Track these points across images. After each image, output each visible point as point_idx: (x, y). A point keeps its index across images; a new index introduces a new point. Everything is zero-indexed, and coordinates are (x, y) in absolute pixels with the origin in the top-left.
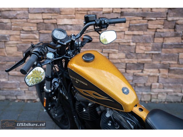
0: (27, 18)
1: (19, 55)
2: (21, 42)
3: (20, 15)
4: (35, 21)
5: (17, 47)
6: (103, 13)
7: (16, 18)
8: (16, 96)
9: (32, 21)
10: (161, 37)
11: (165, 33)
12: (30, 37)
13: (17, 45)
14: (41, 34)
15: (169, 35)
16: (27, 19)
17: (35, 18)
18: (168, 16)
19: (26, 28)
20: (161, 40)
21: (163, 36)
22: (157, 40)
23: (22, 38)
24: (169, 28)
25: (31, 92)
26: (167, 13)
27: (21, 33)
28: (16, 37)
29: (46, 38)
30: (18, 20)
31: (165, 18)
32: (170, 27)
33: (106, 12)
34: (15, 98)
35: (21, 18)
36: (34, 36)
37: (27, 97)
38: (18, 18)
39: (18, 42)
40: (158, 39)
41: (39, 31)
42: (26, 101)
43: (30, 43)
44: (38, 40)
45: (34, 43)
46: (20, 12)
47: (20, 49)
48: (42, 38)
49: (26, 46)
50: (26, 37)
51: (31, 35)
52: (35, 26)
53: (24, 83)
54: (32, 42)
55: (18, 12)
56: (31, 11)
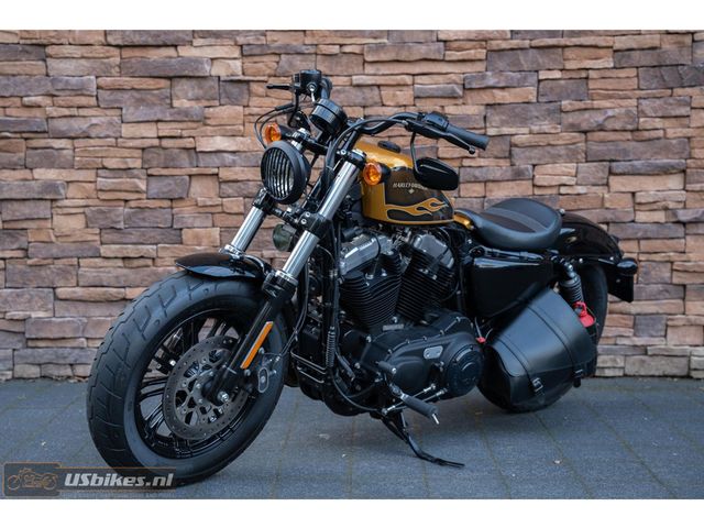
0: (118, 134)
1: (90, 238)
2: (96, 202)
3: (98, 127)
4: (138, 143)
5: (86, 216)
7: (89, 137)
8: (71, 365)
9: (131, 144)
10: (476, 181)
11: (484, 169)
12: (123, 187)
13: (86, 209)
14: (150, 178)
15: (498, 174)
16: (116, 138)
17: (138, 134)
18: (488, 125)
19: (111, 163)
20: (478, 189)
21: (481, 179)
22: (467, 189)
23: (101, 190)
24: (497, 158)
26: (485, 117)
27: (97, 176)
28: (84, 187)
29: (165, 190)
30: (92, 141)
31: (483, 131)
32: (495, 153)
34: (69, 372)
35: (102, 135)
36: (134, 183)
38: (93, 135)
39: (90, 202)
40: (469, 185)
41: (147, 169)
43: (122, 203)
44: (144, 196)
45: (133, 204)
46: (98, 119)
47: (92, 223)
48: (156, 191)
49: (110, 212)
50: (112, 187)
51: (125, 182)
52: (136, 155)
53: (98, 324)
54: (126, 201)
55: (94, 121)
56: (128, 117)
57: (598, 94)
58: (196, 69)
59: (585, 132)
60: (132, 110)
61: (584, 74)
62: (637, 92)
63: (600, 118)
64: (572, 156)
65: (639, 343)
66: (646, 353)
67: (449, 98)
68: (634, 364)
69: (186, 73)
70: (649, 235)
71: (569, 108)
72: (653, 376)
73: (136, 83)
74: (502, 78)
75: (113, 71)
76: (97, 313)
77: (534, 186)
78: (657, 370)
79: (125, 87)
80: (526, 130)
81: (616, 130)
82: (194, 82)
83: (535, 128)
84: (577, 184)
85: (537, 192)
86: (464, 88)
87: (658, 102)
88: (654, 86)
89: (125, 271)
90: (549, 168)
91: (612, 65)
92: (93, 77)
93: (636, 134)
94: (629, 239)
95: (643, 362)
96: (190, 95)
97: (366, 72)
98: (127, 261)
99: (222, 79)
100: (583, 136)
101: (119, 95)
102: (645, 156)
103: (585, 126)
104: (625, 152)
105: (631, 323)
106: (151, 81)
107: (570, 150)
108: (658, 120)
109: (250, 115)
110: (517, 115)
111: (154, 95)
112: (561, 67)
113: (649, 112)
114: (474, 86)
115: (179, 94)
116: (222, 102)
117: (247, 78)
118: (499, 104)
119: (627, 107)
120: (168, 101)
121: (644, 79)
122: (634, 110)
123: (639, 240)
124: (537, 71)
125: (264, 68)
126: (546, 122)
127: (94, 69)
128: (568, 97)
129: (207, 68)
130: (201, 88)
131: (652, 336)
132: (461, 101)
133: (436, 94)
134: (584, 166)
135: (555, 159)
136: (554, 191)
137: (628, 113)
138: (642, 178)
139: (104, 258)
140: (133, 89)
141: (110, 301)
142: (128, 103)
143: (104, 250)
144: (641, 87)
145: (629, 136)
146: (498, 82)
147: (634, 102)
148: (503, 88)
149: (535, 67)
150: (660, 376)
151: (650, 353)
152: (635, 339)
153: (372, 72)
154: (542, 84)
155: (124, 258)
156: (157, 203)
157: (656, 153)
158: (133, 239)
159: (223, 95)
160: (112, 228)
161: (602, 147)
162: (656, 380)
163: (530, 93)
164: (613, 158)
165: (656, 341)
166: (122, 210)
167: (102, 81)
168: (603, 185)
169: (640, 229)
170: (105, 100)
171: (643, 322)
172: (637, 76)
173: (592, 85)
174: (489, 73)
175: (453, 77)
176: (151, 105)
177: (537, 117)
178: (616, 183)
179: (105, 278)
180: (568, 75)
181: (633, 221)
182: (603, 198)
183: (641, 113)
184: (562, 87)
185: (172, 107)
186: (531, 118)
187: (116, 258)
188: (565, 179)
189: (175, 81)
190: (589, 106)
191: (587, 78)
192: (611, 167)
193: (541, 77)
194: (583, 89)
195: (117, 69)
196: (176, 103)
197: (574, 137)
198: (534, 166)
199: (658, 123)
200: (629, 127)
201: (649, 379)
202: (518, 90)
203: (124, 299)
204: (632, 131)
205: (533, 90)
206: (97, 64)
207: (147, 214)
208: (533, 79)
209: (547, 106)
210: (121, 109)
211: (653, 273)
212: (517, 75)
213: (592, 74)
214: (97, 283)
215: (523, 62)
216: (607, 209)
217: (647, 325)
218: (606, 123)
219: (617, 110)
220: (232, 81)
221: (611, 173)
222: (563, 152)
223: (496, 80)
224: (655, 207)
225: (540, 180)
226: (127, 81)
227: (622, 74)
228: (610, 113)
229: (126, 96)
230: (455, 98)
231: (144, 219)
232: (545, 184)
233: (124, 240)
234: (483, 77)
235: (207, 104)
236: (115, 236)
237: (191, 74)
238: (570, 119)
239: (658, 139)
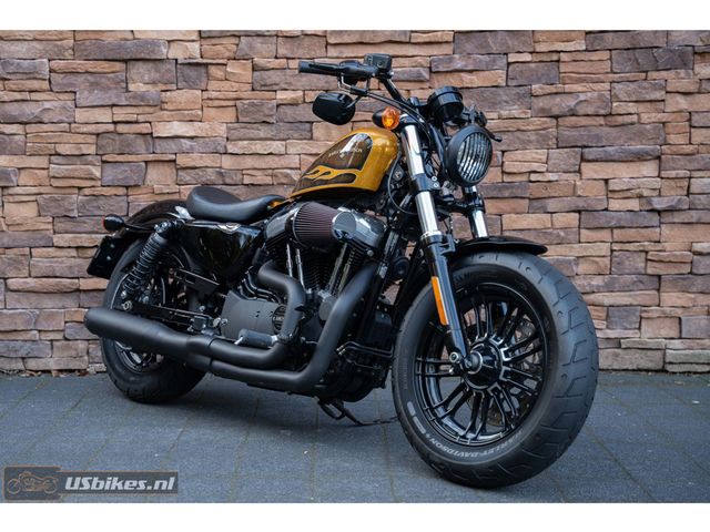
0: (71, 120)
1: (42, 227)
2: (49, 189)
3: (50, 112)
4: (92, 128)
5: (38, 204)
6: (278, 106)
7: (41, 122)
8: (23, 358)
9: (85, 129)
12: (77, 174)
13: (39, 197)
14: (107, 165)
16: (70, 124)
17: (92, 119)
19: (64, 149)
23: (54, 177)
25: (71, 343)
27: (50, 162)
28: (36, 174)
29: (121, 177)
30: (45, 127)
33: (285, 102)
34: (20, 365)
35: (55, 120)
36: (89, 170)
37: (57, 363)
38: (46, 120)
39: (42, 190)
41: (101, 155)
42: (54, 373)
43: (76, 191)
44: (99, 183)
45: (87, 191)
46: (51, 104)
47: (44, 211)
48: (110, 178)
49: (63, 199)
50: (66, 174)
51: (78, 168)
52: (90, 141)
53: (52, 315)
54: (80, 188)
55: (47, 105)
56: (82, 102)
57: (570, 78)
58: (153, 51)
59: (556, 117)
60: (86, 93)
61: (555, 57)
62: (610, 75)
63: (572, 102)
64: (542, 143)
65: (612, 336)
66: (619, 347)
67: (415, 81)
68: (607, 357)
69: (142, 56)
70: (623, 224)
71: (539, 92)
72: (627, 370)
73: (90, 66)
74: (471, 61)
75: (66, 53)
76: (49, 304)
77: (503, 172)
78: (631, 363)
79: (79, 70)
80: (495, 115)
81: (588, 115)
82: (151, 65)
83: (505, 113)
84: (548, 171)
85: (507, 179)
86: (431, 71)
87: (632, 86)
88: (627, 70)
89: (79, 261)
90: (519, 155)
91: (584, 48)
92: (45, 60)
93: (609, 119)
94: (602, 228)
95: (616, 355)
96: (146, 78)
97: (329, 55)
98: (80, 250)
99: (179, 62)
100: (555, 121)
101: (72, 79)
102: (618, 142)
103: (556, 111)
104: (598, 137)
105: (604, 315)
106: (106, 64)
107: (541, 135)
108: (631, 104)
109: (209, 99)
110: (485, 100)
111: (108, 79)
112: (532, 50)
113: (623, 97)
114: (441, 69)
115: (135, 77)
116: (180, 85)
117: (205, 61)
118: (468, 88)
119: (600, 91)
120: (124, 85)
121: (618, 62)
122: (607, 94)
123: (612, 229)
124: (506, 54)
125: (223, 50)
126: (516, 107)
127: (47, 52)
128: (538, 81)
129: (165, 51)
130: (157, 71)
131: (626, 329)
132: (427, 85)
133: (402, 77)
134: (555, 153)
135: (525, 145)
136: (524, 178)
137: (601, 97)
138: (616, 165)
139: (57, 247)
140: (87, 72)
141: (63, 293)
142: (82, 87)
143: (57, 240)
144: (615, 70)
145: (601, 121)
146: (466, 66)
147: (607, 86)
148: (471, 71)
149: (504, 49)
150: (633, 370)
151: (623, 346)
152: (608, 331)
153: (335, 55)
154: (511, 68)
155: (77, 248)
156: (112, 191)
157: (631, 139)
158: (88, 227)
159: (181, 79)
160: (66, 216)
161: (574, 133)
162: (630, 374)
163: (499, 76)
164: (585, 143)
165: (629, 333)
166: (76, 198)
167: (54, 64)
168: (575, 172)
169: (613, 218)
170: (59, 84)
171: (617, 313)
172: (611, 59)
173: (563, 68)
174: (456, 56)
175: (419, 60)
176: (105, 89)
177: (506, 102)
178: (588, 169)
179: (59, 268)
180: (539, 58)
181: (606, 210)
182: (575, 185)
183: (614, 97)
184: (531, 70)
185: (128, 91)
186: (500, 103)
187: (69, 247)
188: (535, 166)
189: (131, 64)
190: (559, 90)
191: (558, 61)
192: (583, 153)
193: (510, 60)
194: (554, 73)
195: (71, 52)
196: (132, 87)
197: (545, 122)
198: (503, 152)
199: (632, 108)
200: (602, 112)
201: (623, 373)
202: (487, 73)
203: (78, 290)
204: (604, 116)
205: (502, 73)
206: (49, 46)
207: (101, 202)
208: (502, 62)
209: (518, 90)
210: (75, 93)
211: (627, 263)
212: (486, 58)
213: (564, 57)
214: (50, 274)
215: (492, 45)
216: (579, 196)
217: (620, 317)
218: (578, 108)
219: (589, 95)
220: (189, 64)
221: (583, 159)
222: (533, 138)
223: (464, 63)
224: (629, 194)
225: (509, 167)
226: (80, 64)
227: (595, 56)
228: (582, 97)
229: (80, 79)
230: (421, 81)
231: (99, 208)
232: (515, 171)
233: (79, 229)
234: (451, 60)
235: (164, 88)
236: (68, 225)
237: (148, 57)
238: (540, 103)
239: (632, 124)
